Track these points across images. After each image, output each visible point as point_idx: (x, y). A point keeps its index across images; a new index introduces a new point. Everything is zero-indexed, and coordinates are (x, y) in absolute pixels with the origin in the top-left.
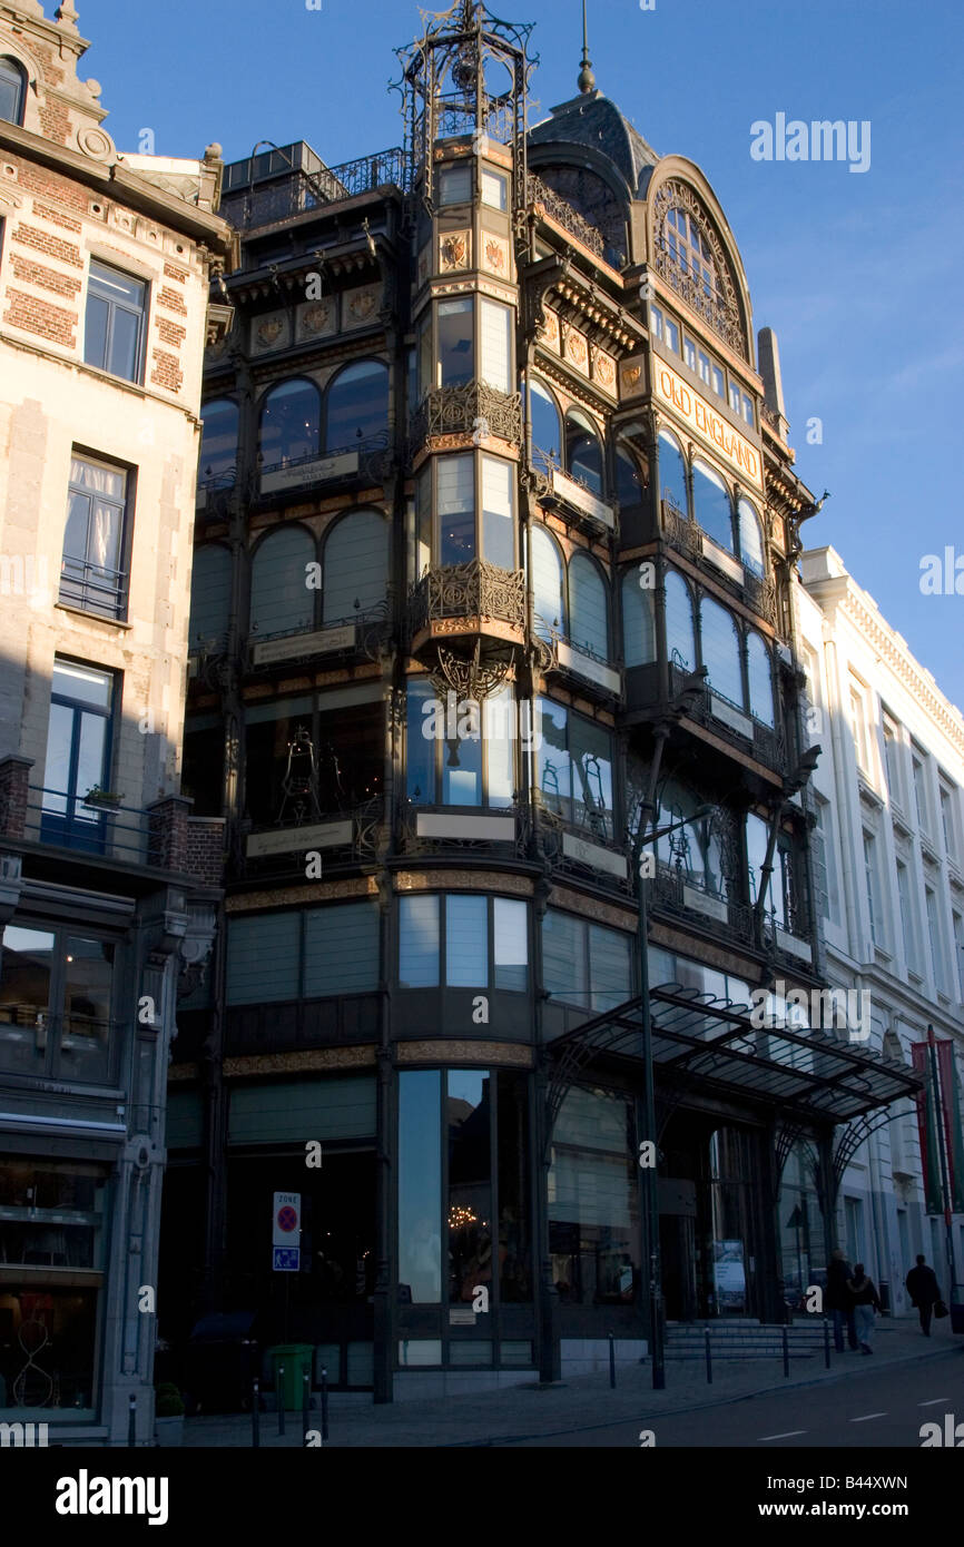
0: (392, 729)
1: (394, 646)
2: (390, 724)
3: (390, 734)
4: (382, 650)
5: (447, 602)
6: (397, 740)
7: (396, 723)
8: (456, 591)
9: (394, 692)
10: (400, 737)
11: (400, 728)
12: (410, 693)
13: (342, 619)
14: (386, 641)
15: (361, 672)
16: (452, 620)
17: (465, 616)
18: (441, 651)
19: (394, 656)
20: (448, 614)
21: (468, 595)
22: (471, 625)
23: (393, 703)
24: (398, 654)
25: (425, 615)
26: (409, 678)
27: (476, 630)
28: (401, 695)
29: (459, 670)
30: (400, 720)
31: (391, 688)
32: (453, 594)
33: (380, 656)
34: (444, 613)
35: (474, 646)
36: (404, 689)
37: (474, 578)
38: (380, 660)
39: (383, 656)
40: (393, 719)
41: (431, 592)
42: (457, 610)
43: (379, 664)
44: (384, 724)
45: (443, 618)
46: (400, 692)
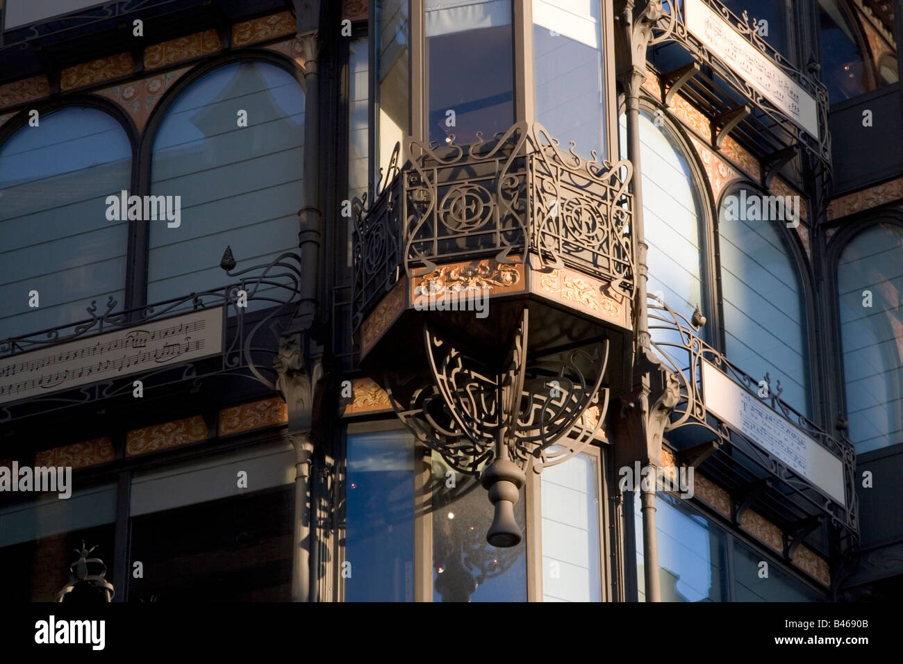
0: (311, 542)
1: (317, 349)
2: (305, 532)
3: (304, 555)
4: (289, 358)
5: (450, 227)
6: (322, 573)
7: (319, 532)
8: (469, 200)
9: (316, 460)
10: (329, 566)
11: (330, 543)
12: (354, 465)
13: (193, 294)
14: (298, 337)
15: (237, 420)
16: (461, 266)
17: (491, 256)
18: (432, 342)
19: (318, 372)
20: (450, 254)
21: (499, 209)
22: (508, 277)
23: (315, 485)
24: (325, 368)
25: (395, 258)
26: (352, 428)
27: (518, 287)
28: (333, 470)
29: (476, 393)
30: (330, 525)
31: (309, 447)
32: (463, 207)
33: (282, 376)
34: (441, 251)
35: (515, 330)
36: (340, 455)
37: (513, 169)
38: (283, 384)
39: (290, 373)
40: (311, 521)
41: (410, 203)
42: (472, 241)
43: (280, 394)
44: (291, 532)
45: (439, 262)
46: (329, 460)
